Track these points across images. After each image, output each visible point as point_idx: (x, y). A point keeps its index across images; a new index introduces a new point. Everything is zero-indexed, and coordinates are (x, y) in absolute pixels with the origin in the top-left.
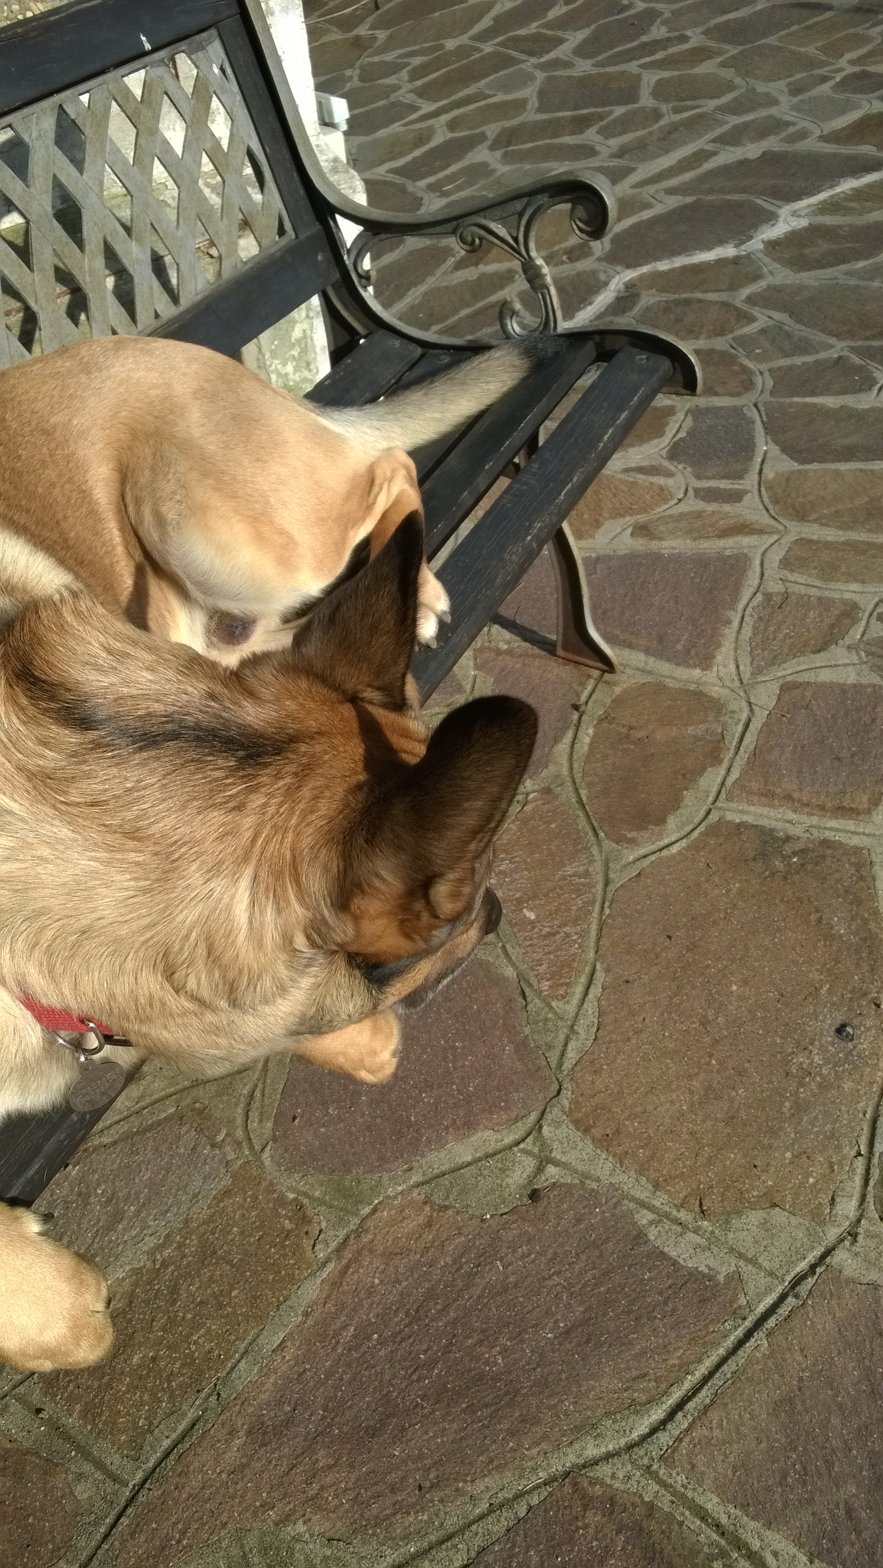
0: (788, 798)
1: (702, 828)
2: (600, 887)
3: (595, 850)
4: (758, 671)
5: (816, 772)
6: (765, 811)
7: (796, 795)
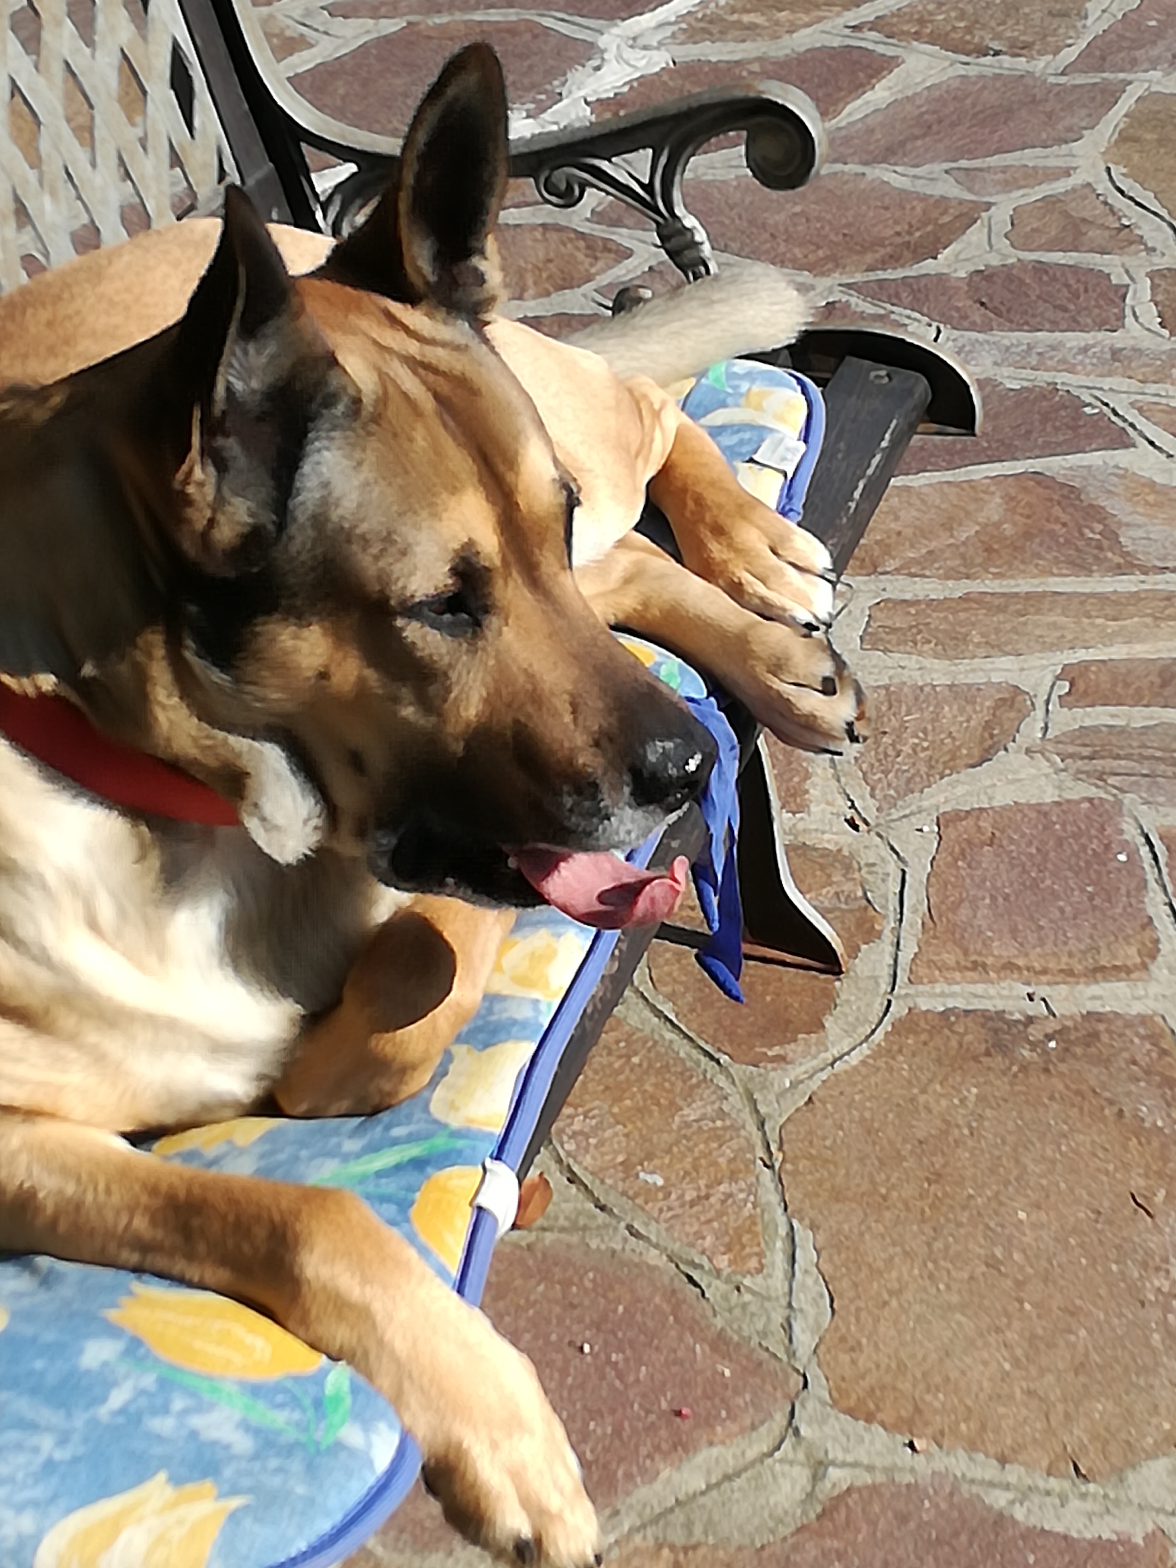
0: (1010, 967)
1: (887, 1026)
2: (752, 1127)
3: (721, 1081)
4: (887, 804)
5: (1041, 928)
6: (979, 988)
7: (1020, 962)
